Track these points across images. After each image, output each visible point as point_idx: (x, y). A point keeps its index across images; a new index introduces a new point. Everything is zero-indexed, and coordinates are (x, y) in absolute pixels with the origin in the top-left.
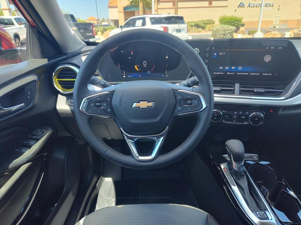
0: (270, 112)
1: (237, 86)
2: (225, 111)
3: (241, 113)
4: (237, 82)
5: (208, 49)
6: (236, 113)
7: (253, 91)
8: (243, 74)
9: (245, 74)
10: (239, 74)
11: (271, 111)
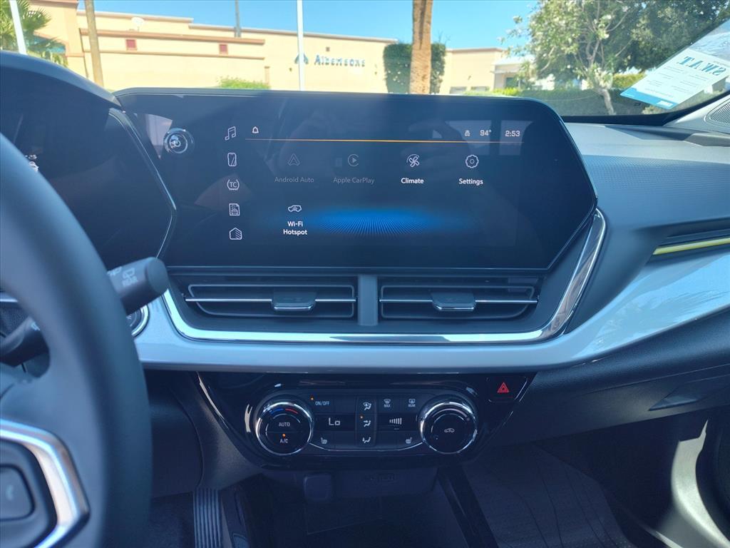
1: (368, 289)
2: (326, 403)
3: (387, 404)
4: (367, 272)
5: (232, 132)
7: (429, 308)
11: (504, 388)
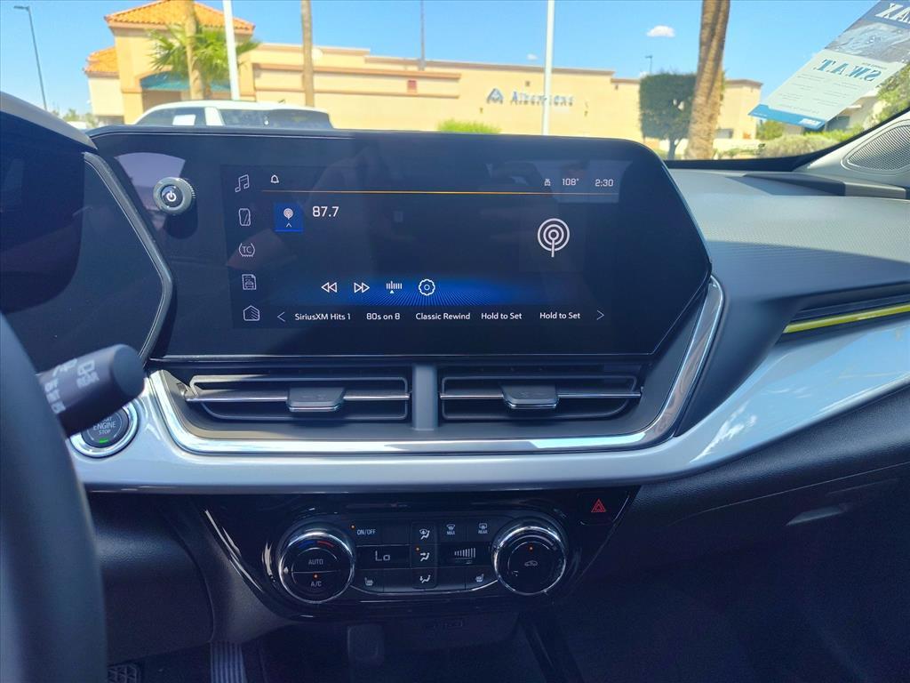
0: (595, 510)
1: (424, 379)
2: (371, 532)
3: (451, 530)
4: (424, 362)
5: (244, 183)
6: (425, 534)
7: (500, 406)
8: (446, 316)
9: (456, 317)
10: (425, 317)
11: (599, 507)
